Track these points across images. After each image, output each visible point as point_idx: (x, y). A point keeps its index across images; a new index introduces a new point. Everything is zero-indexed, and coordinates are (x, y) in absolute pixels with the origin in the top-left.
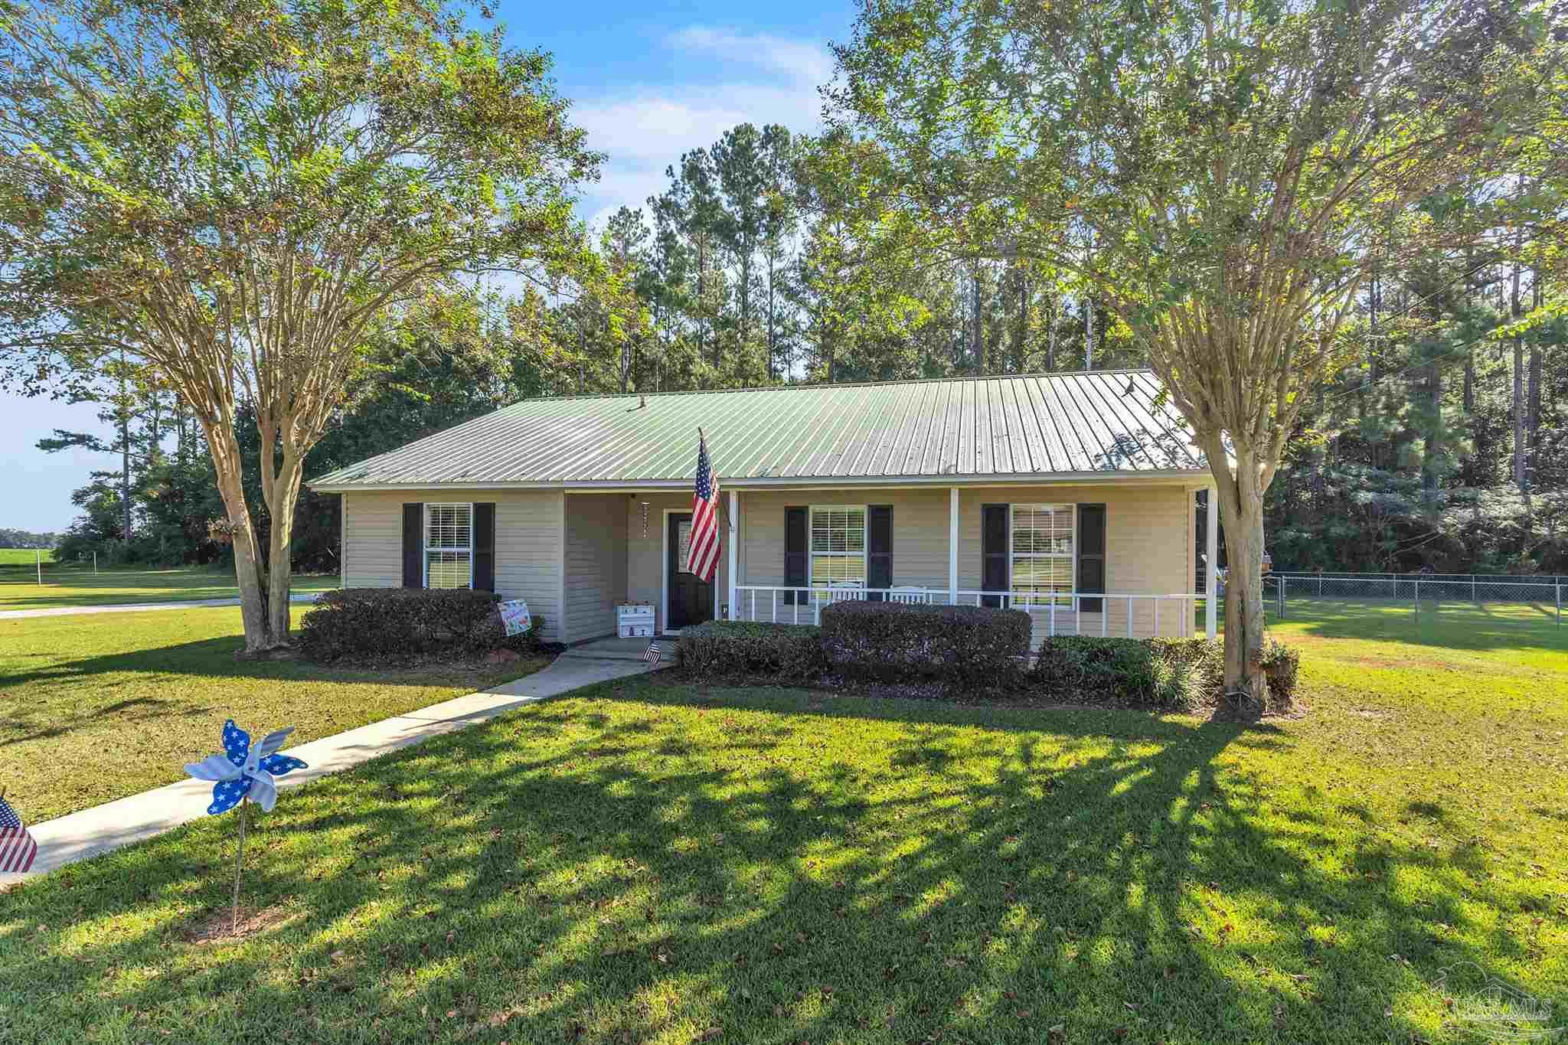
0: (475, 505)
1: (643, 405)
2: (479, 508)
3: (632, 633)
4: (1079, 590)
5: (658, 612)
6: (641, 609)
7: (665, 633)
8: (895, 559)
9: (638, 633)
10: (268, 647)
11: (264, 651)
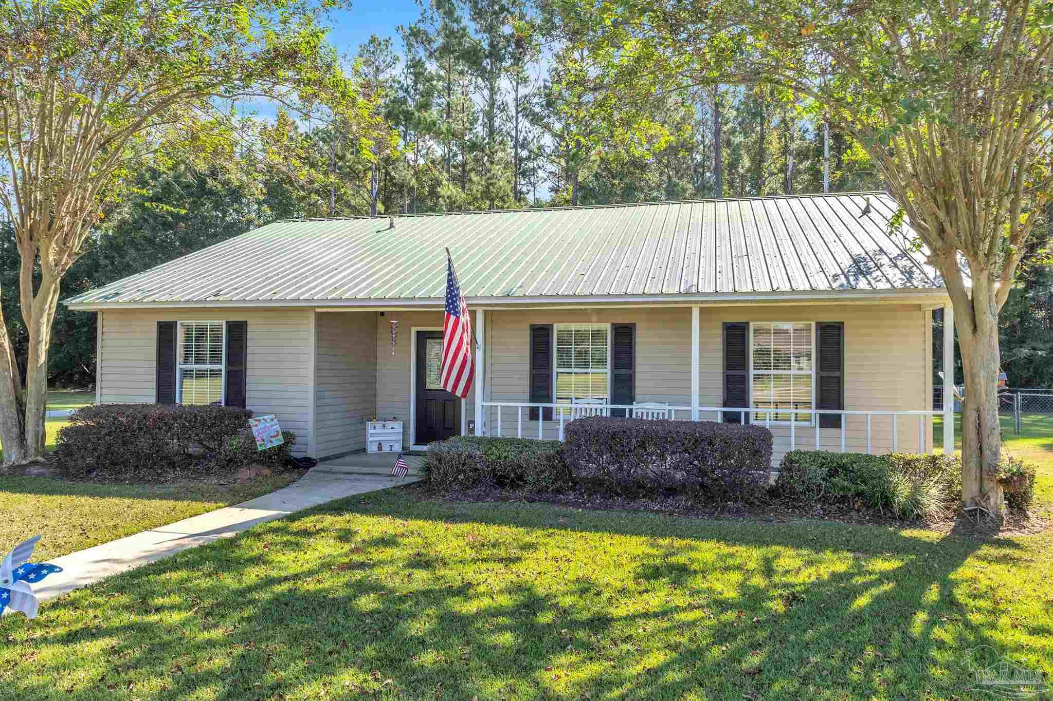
0: (227, 322)
1: (392, 226)
2: (231, 326)
3: (380, 448)
4: (819, 406)
5: (405, 428)
6: (389, 424)
7: (413, 448)
8: (638, 376)
9: (386, 449)
10: (24, 462)
11: (20, 466)
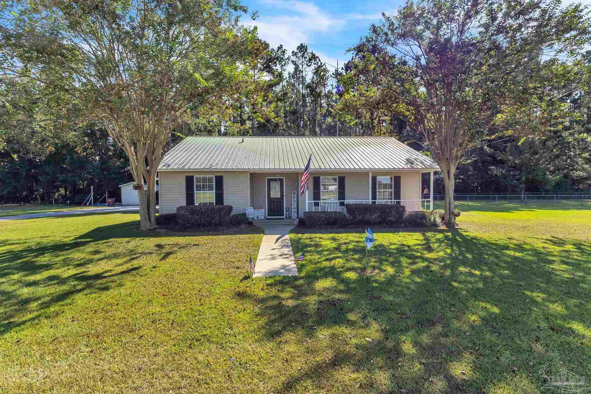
0: (215, 176)
1: (243, 141)
2: (217, 177)
3: (258, 218)
5: (265, 210)
6: (260, 210)
7: (267, 217)
9: (259, 218)
10: (152, 228)
11: (151, 230)
